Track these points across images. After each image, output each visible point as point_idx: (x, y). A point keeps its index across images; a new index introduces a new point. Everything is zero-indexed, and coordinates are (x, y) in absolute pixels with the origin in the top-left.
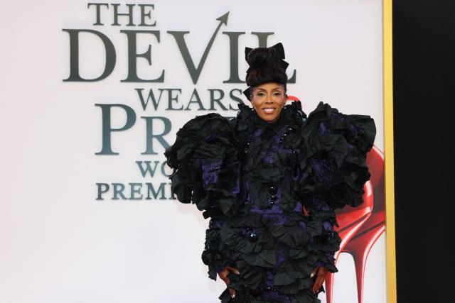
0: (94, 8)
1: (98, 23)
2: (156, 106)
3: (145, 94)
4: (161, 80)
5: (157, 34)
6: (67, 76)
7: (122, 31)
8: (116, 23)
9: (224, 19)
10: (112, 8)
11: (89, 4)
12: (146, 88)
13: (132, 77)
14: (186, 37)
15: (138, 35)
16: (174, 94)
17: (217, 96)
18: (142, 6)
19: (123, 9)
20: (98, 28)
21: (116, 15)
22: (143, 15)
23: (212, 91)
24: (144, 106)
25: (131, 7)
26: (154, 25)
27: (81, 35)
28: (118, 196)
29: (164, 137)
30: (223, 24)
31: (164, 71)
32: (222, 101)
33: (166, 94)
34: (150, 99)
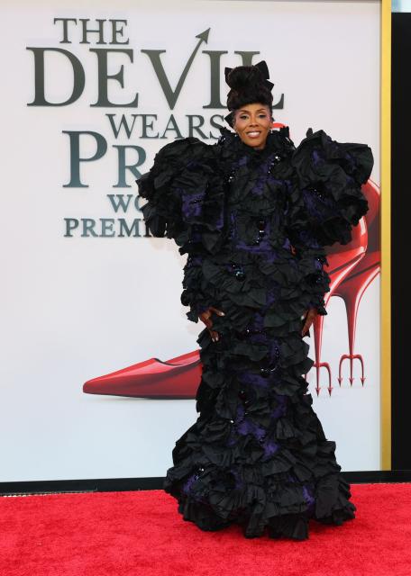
0: (60, 23)
1: (66, 41)
2: (129, 134)
3: (117, 121)
4: (134, 104)
5: (130, 53)
6: (32, 100)
7: (91, 50)
8: (85, 41)
9: (204, 37)
10: (80, 24)
11: (55, 20)
12: (119, 113)
13: (103, 101)
14: (162, 56)
15: (110, 55)
16: (149, 120)
17: (196, 122)
18: (114, 22)
19: (93, 25)
20: (65, 47)
21: (85, 31)
22: (115, 32)
23: (191, 117)
24: (116, 134)
25: (101, 22)
26: (127, 43)
27: (46, 54)
28: (89, 233)
29: (138, 168)
30: (204, 42)
31: (137, 95)
32: (201, 128)
33: (139, 120)
34: (123, 125)
